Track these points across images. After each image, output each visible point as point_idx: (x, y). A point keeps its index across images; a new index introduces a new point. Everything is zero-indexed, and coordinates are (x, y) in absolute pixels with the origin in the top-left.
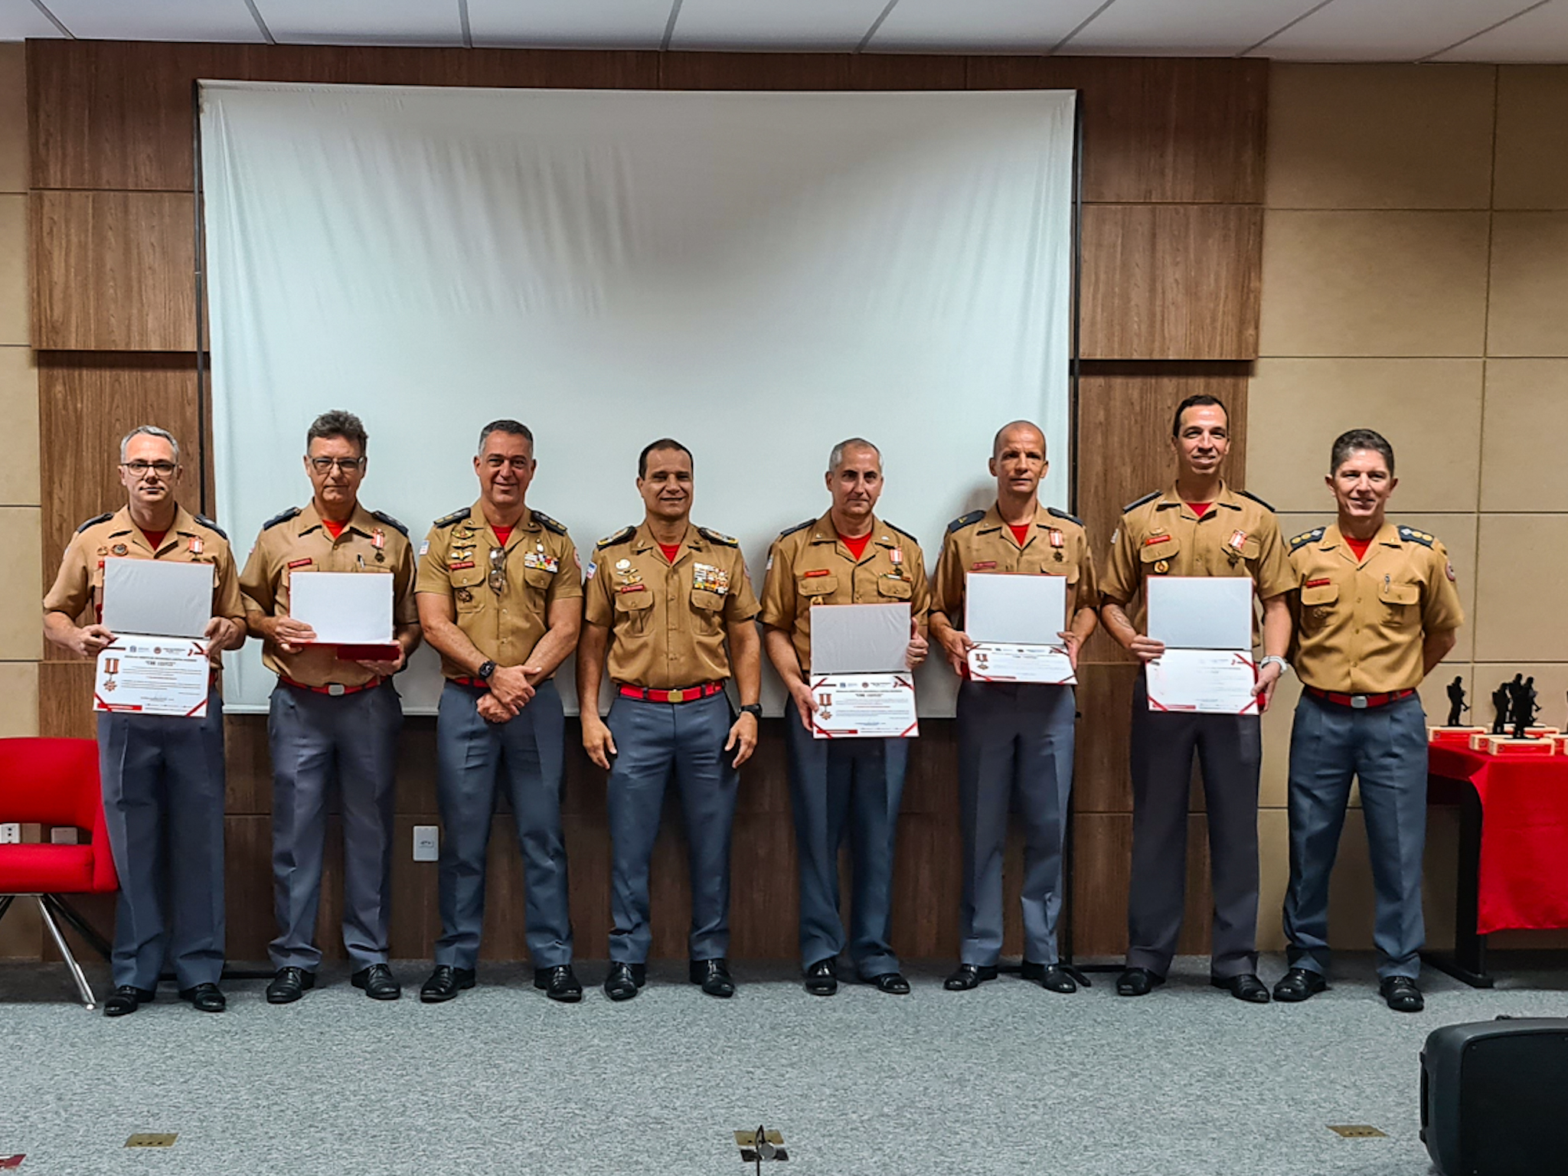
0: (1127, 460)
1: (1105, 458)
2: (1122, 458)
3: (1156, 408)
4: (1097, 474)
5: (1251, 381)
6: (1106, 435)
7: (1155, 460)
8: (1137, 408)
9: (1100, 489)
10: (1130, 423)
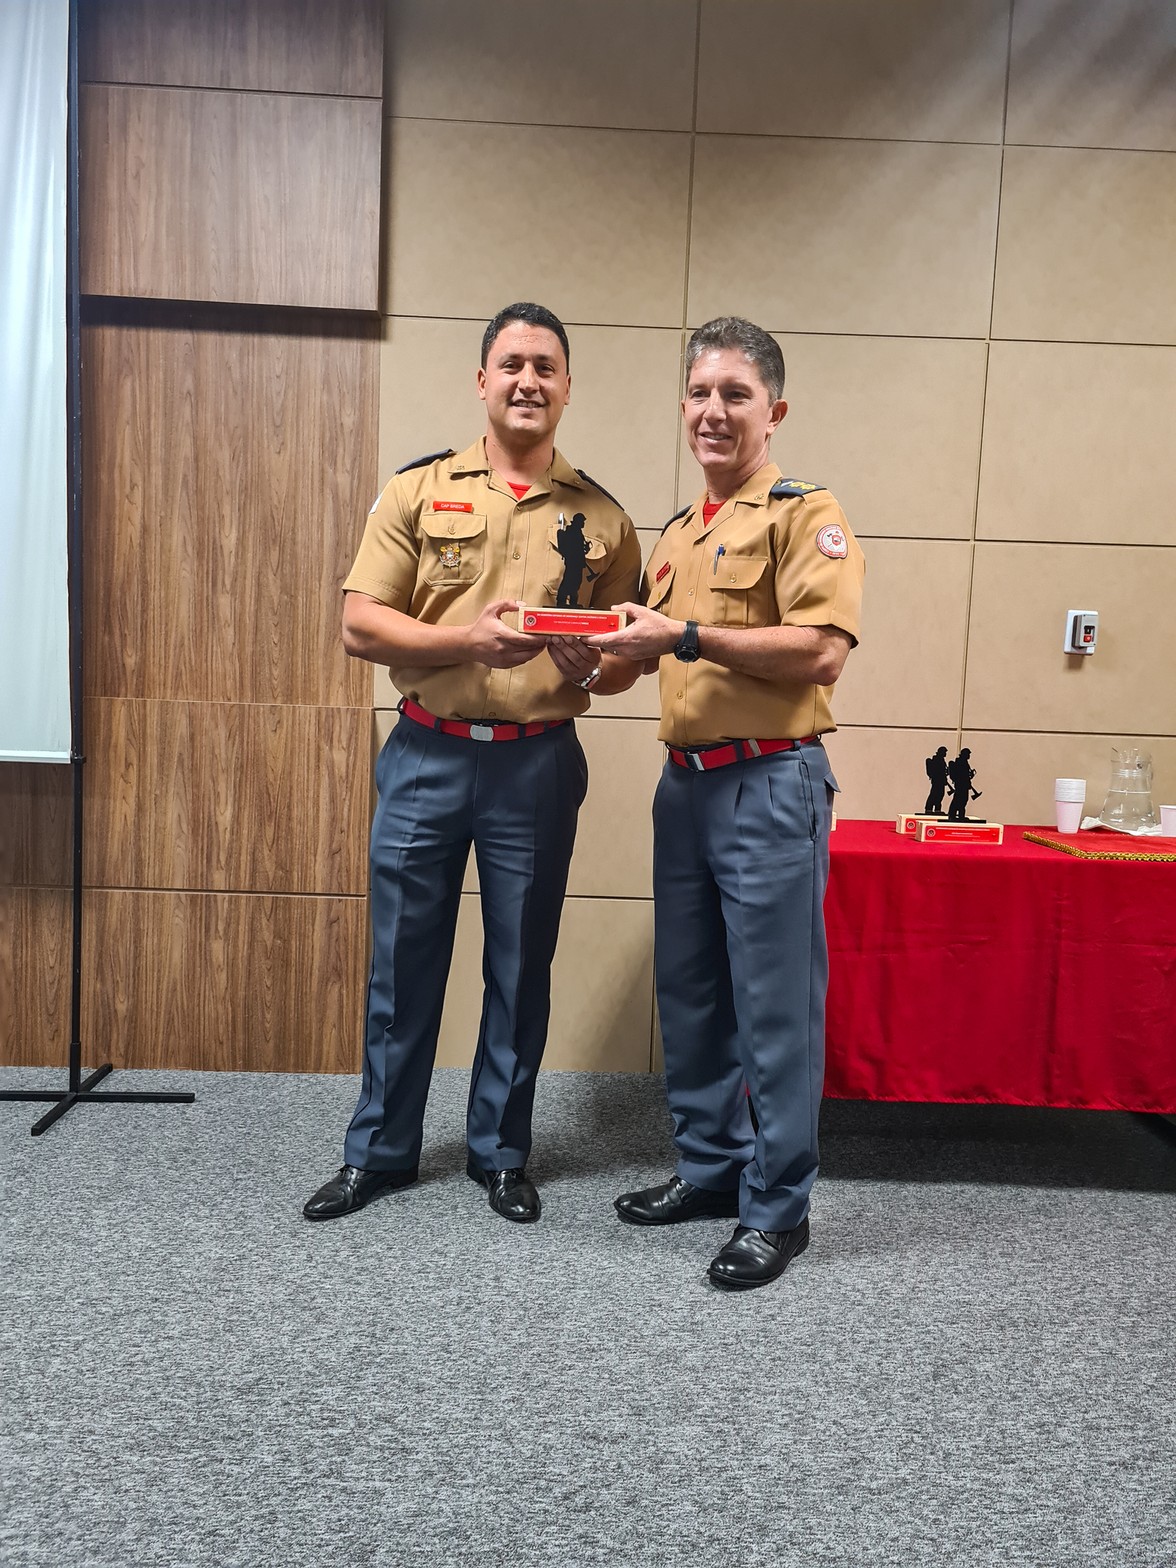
0: (225, 443)
1: (195, 438)
2: (218, 437)
3: (261, 377)
4: (186, 459)
5: (384, 348)
6: (195, 408)
7: (260, 444)
8: (236, 375)
9: (191, 478)
10: (227, 395)
